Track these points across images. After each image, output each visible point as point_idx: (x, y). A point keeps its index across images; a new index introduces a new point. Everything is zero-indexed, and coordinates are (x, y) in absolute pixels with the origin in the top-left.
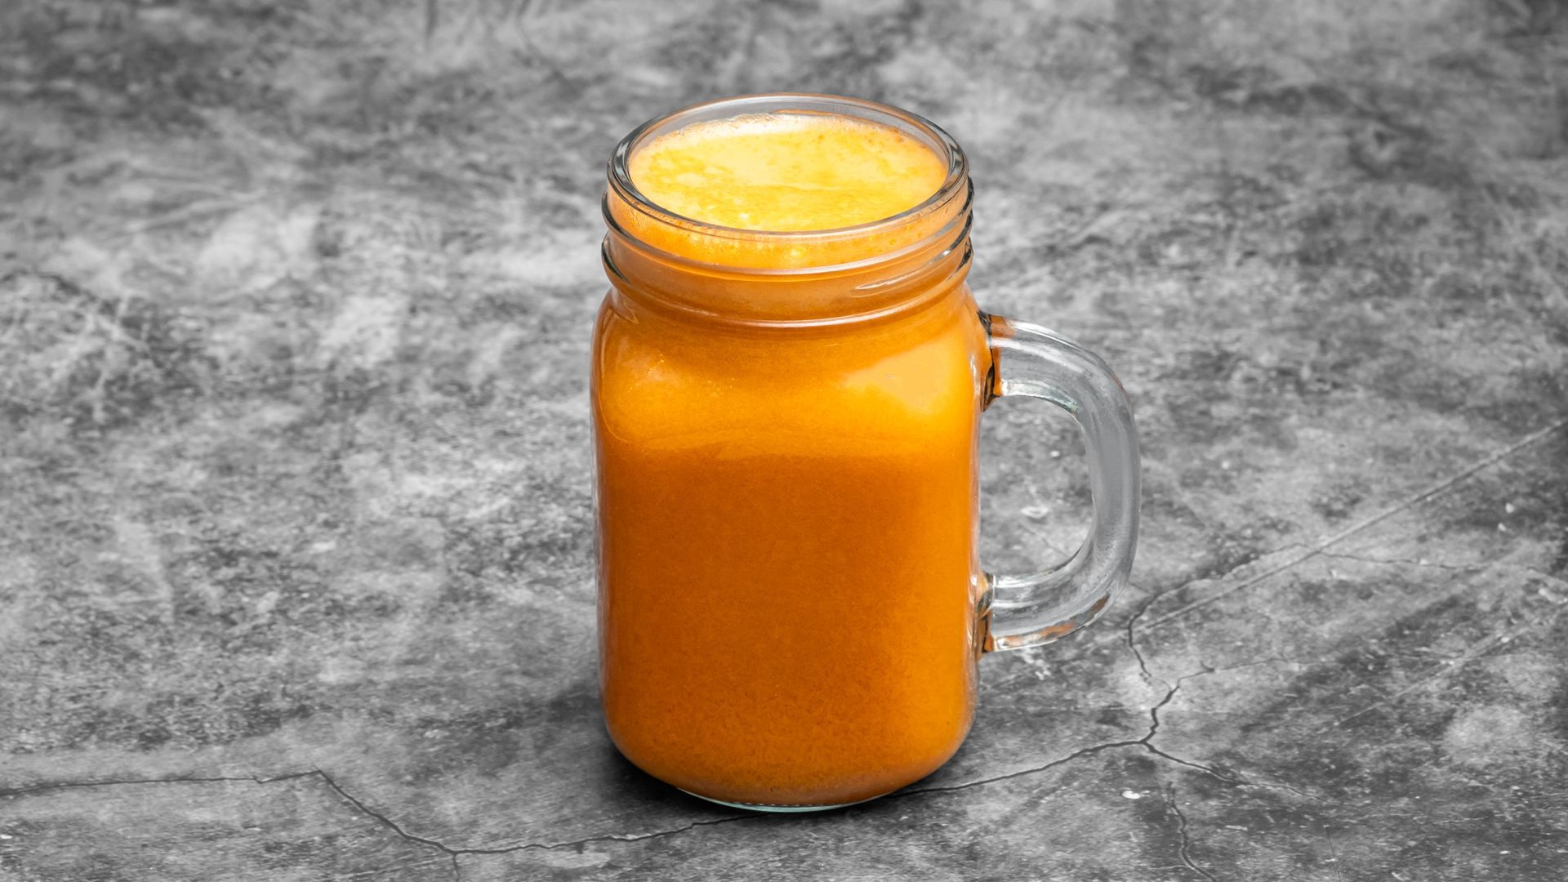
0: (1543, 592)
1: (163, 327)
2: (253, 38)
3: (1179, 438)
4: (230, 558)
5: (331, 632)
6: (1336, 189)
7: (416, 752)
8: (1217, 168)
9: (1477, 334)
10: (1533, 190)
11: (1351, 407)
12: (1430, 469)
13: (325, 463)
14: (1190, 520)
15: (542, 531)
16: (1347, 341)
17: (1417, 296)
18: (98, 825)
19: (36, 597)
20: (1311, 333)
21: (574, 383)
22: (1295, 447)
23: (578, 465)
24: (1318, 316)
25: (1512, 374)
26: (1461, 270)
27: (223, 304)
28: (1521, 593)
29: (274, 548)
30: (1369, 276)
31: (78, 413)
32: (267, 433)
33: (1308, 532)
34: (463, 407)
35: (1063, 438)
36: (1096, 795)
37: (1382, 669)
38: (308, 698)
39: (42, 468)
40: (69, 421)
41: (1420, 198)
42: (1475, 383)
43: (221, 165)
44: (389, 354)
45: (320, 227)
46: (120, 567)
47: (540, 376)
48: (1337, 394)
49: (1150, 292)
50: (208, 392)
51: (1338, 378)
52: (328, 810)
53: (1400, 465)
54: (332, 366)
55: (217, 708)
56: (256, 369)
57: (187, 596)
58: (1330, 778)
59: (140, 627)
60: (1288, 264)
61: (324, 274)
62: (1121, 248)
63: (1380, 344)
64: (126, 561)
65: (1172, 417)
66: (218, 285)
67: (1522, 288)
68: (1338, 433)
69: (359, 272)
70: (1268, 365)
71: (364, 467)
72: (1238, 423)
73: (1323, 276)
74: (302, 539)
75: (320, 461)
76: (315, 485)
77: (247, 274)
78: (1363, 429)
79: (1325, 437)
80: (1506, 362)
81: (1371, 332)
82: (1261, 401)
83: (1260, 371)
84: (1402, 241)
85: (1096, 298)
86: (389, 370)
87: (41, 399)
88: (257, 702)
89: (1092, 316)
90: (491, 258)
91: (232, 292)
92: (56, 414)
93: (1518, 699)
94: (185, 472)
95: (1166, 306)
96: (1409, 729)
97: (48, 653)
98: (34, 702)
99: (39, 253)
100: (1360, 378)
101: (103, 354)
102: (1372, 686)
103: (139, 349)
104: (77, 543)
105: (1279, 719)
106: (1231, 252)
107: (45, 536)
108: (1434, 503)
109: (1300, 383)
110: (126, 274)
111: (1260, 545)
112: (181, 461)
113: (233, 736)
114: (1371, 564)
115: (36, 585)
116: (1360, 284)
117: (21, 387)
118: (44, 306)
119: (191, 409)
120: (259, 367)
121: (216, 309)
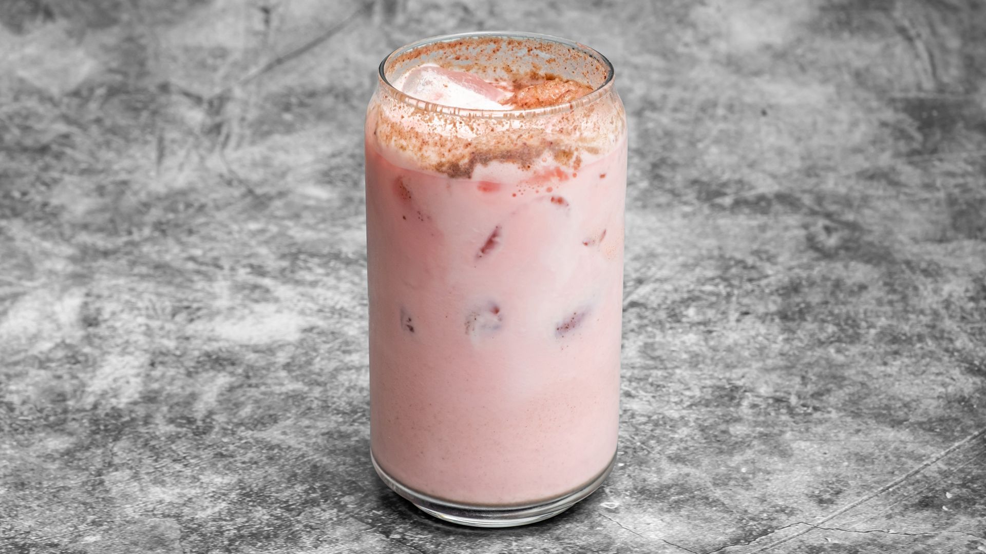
2: (35, 168)
3: (708, 451)
6: (800, 266)
8: (716, 253)
9: (910, 369)
10: (937, 264)
11: (828, 424)
12: (889, 468)
13: (92, 478)
14: (722, 508)
15: (252, 526)
16: (820, 376)
17: (866, 343)
20: (794, 371)
21: (270, 416)
22: (792, 455)
23: (277, 479)
24: (798, 358)
25: (939, 397)
26: (894, 322)
27: (16, 363)
28: (965, 549)
29: (56, 541)
30: (831, 329)
32: (49, 457)
33: (807, 514)
34: (190, 435)
35: (626, 453)
41: (859, 272)
42: (914, 404)
43: (14, 261)
44: (136, 396)
45: (86, 304)
47: (246, 411)
48: (817, 415)
49: (677, 342)
50: (7, 428)
51: (817, 403)
53: (868, 467)
54: (95, 406)
56: (41, 411)
60: (772, 320)
61: (88, 339)
62: (655, 310)
63: (844, 378)
65: (702, 435)
66: (13, 349)
67: (938, 335)
68: (821, 444)
69: (113, 337)
70: (767, 395)
71: (120, 482)
72: (749, 439)
73: (798, 329)
74: (76, 534)
75: (88, 477)
76: (85, 495)
77: (33, 341)
78: (838, 441)
79: (812, 447)
80: (934, 389)
81: (837, 369)
82: (764, 422)
83: (761, 399)
84: (851, 303)
85: (640, 347)
86: (137, 408)
89: (639, 360)
90: (208, 325)
91: (22, 355)
95: (690, 352)
100: (833, 403)
106: (732, 312)
108: (894, 492)
109: (790, 408)
111: (774, 524)
114: (855, 534)
116: (825, 334)
120: (43, 409)
121: (11, 367)
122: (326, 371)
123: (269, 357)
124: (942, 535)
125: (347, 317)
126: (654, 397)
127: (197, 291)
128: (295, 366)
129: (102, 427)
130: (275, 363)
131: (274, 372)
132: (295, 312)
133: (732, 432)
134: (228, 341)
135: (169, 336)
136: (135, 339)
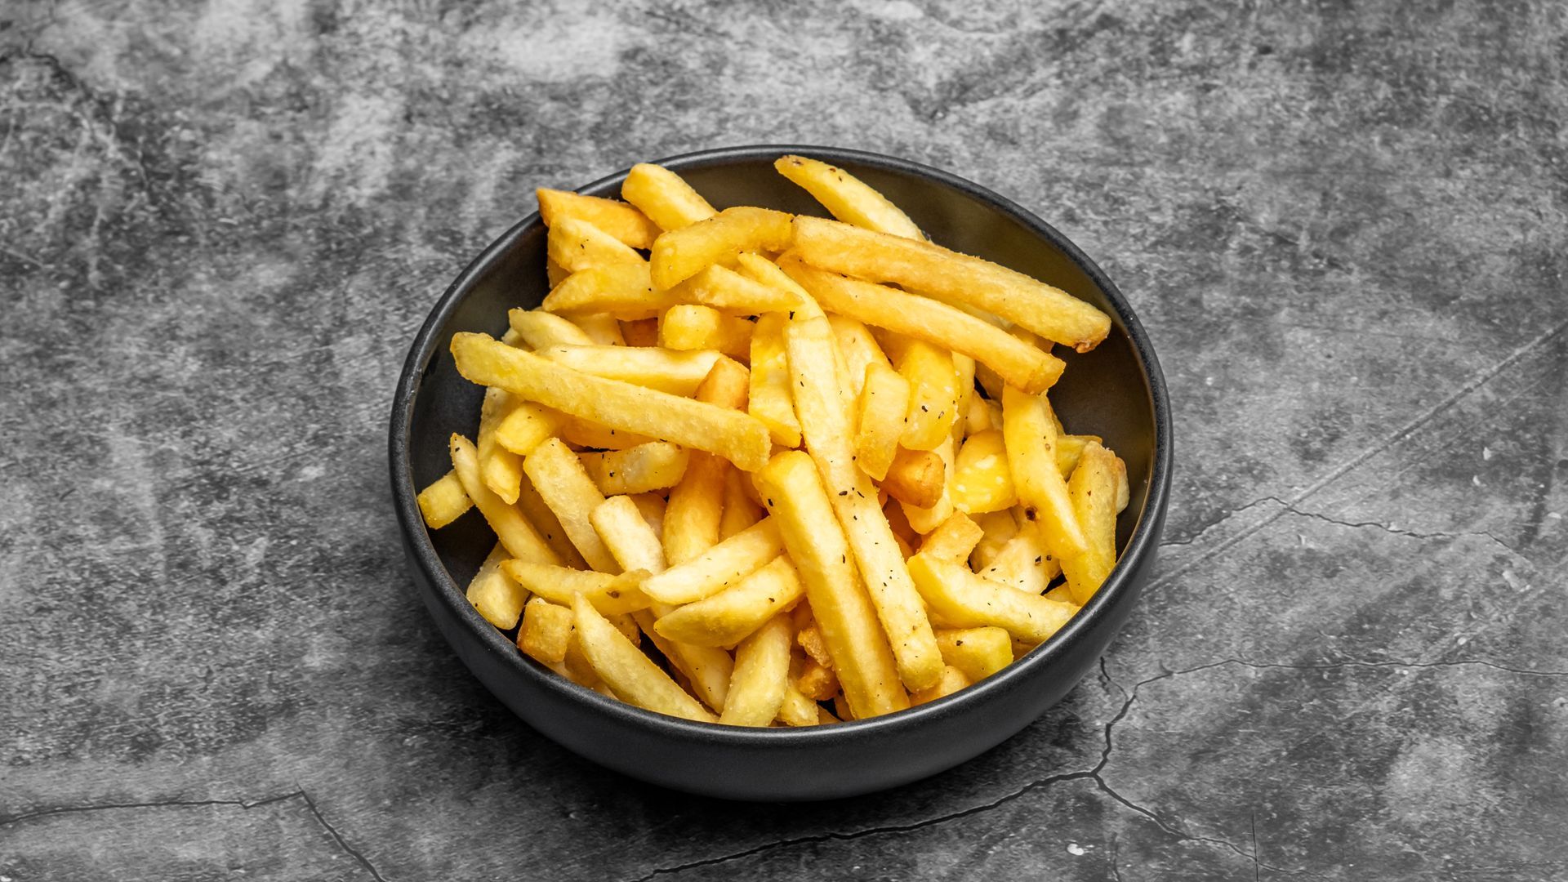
0: (1507, 575)
1: (159, 141)
4: (220, 487)
5: (317, 595)
7: (396, 766)
9: (1483, 188)
11: (1343, 297)
12: (1414, 394)
13: (317, 347)
16: (1349, 194)
17: (1428, 126)
18: (91, 865)
19: (33, 543)
20: (1315, 179)
22: (1282, 355)
24: (1325, 151)
25: (1512, 252)
26: (1478, 83)
27: (218, 105)
28: (1485, 575)
29: (264, 474)
31: (73, 272)
32: (257, 302)
33: (1283, 479)
36: (1043, 848)
37: (1337, 678)
38: (294, 689)
39: (37, 354)
40: (64, 284)
42: (1472, 265)
44: (384, 182)
46: (115, 500)
48: (1331, 276)
49: (1157, 107)
50: (203, 241)
51: (1335, 252)
52: (309, 844)
53: (1384, 388)
54: (325, 204)
55: (206, 703)
56: (250, 206)
57: (178, 542)
58: (1270, 832)
59: (132, 587)
60: (1302, 65)
61: (320, 57)
62: (1134, 36)
63: (1383, 200)
64: (120, 491)
65: (1162, 306)
66: (214, 75)
67: (1536, 116)
68: (1327, 335)
69: (355, 56)
70: (1266, 228)
71: (354, 357)
72: (1227, 318)
73: (1336, 89)
74: (292, 461)
75: (311, 346)
76: (307, 381)
77: (244, 57)
78: (1352, 331)
79: (1313, 341)
80: (1507, 234)
81: (1376, 181)
82: (1254, 285)
83: (1257, 237)
84: (1422, 35)
85: (1102, 115)
86: (383, 208)
87: (37, 251)
88: (244, 694)
89: (1095, 145)
90: (490, 35)
91: (228, 86)
92: (51, 273)
93: (1464, 728)
94: (178, 361)
95: (1172, 130)
96: (1354, 767)
97: (44, 625)
98: (31, 694)
99: (34, 21)
100: (1358, 252)
101: (98, 180)
102: (1324, 701)
103: (134, 173)
104: (73, 464)
105: (1230, 744)
106: (1246, 47)
107: (41, 455)
108: (1412, 442)
109: (1296, 259)
110: (121, 56)
111: (1234, 497)
112: (174, 343)
113: (221, 741)
114: (1341, 529)
115: (32, 526)
116: (1372, 103)
117: (17, 232)
118: (40, 106)
119: (185, 266)
120: (253, 203)
121: (211, 112)
122: (650, 144)
123: (572, 111)
124: (1460, 539)
125: (687, 29)
126: (1105, 223)
128: (606, 132)
129: (334, 246)
130: (579, 123)
131: (577, 142)
132: (614, 16)
133: (1205, 304)
134: (516, 73)
135: (433, 58)
136: (386, 61)
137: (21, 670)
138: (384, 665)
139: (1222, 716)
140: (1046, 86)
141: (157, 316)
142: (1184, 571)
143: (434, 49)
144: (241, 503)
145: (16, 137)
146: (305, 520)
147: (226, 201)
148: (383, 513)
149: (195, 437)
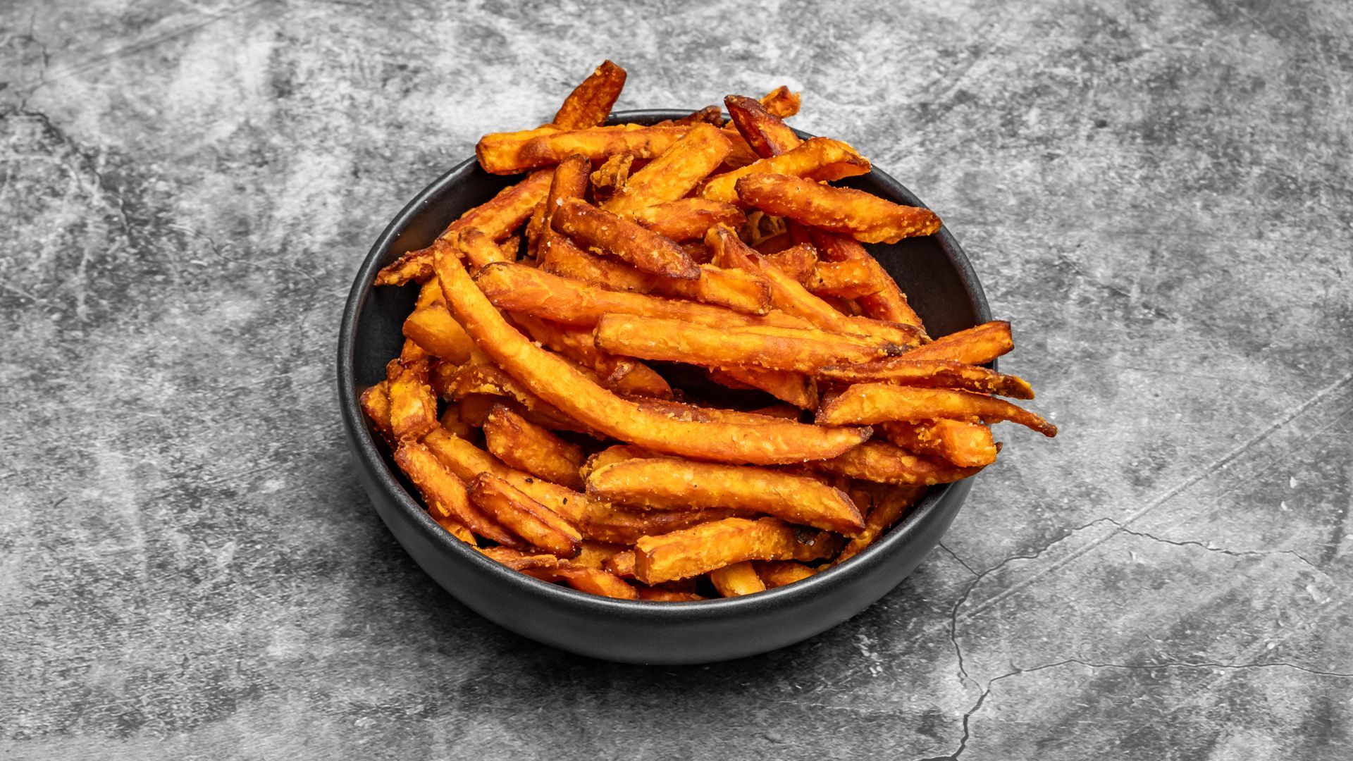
0: (1310, 588)
1: (137, 191)
4: (193, 497)
5: (279, 593)
6: (1185, 36)
7: (348, 744)
9: (1290, 248)
11: (1169, 343)
12: (1230, 430)
13: (277, 375)
14: (1016, 483)
16: (1174, 252)
17: (1243, 192)
19: (31, 545)
20: (1144, 239)
22: (1116, 394)
24: (1153, 214)
25: (1315, 305)
26: (1286, 155)
27: (189, 160)
28: (1291, 588)
29: (232, 486)
31: (64, 306)
32: (225, 334)
33: (1116, 503)
37: (1163, 677)
38: (259, 676)
39: (33, 378)
40: (56, 316)
41: (1259, 53)
42: (1281, 316)
44: (335, 230)
45: (275, 56)
46: (102, 508)
48: (1159, 325)
49: (1007, 173)
50: (177, 280)
51: (1162, 303)
53: (1204, 424)
54: (284, 249)
55: (183, 685)
56: (218, 250)
57: (158, 545)
59: (118, 584)
60: (1134, 138)
61: (277, 116)
62: (987, 110)
63: (1203, 259)
64: (107, 499)
66: (185, 133)
67: (1337, 186)
68: (1155, 377)
69: (309, 118)
70: (1103, 282)
71: (310, 384)
72: (1068, 360)
73: (1162, 159)
74: (256, 475)
75: (272, 373)
76: (269, 405)
77: (211, 118)
78: (1176, 374)
79: (1143, 382)
80: (1311, 290)
81: (1197, 241)
82: (1092, 332)
83: (1094, 289)
84: (1238, 113)
85: (959, 180)
86: (334, 253)
87: (32, 287)
88: (216, 679)
89: (953, 206)
90: (426, 102)
91: (197, 143)
92: (45, 306)
93: (1273, 722)
94: (156, 385)
95: (1020, 193)
96: (1178, 754)
97: (42, 616)
98: (30, 677)
99: (27, 83)
100: (1182, 304)
101: (85, 225)
102: (1151, 696)
103: (116, 219)
104: (65, 476)
105: (1070, 733)
106: (1084, 121)
107: (37, 467)
108: (1228, 472)
109: (1127, 309)
110: (104, 115)
111: (1074, 518)
112: (153, 370)
113: (196, 720)
114: (1166, 546)
115: (30, 530)
116: (1195, 172)
117: (14, 270)
118: (32, 158)
119: (162, 302)
120: (221, 247)
121: (183, 166)
124: (1269, 557)
127: (416, 36)
129: (291, 286)
132: (535, 85)
133: (1049, 348)
134: (449, 135)
135: (377, 121)
136: (336, 123)
137: (22, 656)
138: (338, 655)
139: (1064, 709)
140: (911, 153)
141: (137, 346)
142: (1031, 582)
143: (377, 113)
144: (211, 511)
145: (13, 186)
146: (268, 527)
147: (197, 245)
148: (335, 522)
149: (172, 453)
